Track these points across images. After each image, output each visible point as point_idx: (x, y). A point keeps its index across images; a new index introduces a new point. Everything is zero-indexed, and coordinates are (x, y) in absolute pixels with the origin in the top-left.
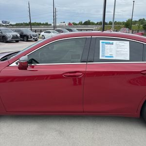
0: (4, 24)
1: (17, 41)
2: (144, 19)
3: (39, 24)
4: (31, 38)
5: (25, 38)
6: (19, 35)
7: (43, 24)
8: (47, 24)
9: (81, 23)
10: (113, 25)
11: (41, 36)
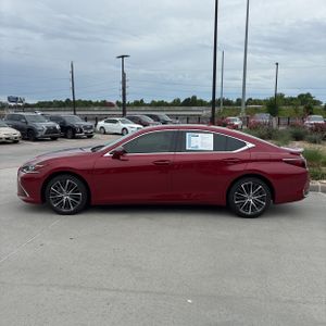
0: (12, 104)
1: (54, 139)
2: (308, 95)
3: (88, 104)
4: (81, 132)
5: (70, 132)
6: (58, 127)
7: (97, 104)
8: (105, 104)
9: (176, 103)
10: (243, 108)
11: (98, 128)
